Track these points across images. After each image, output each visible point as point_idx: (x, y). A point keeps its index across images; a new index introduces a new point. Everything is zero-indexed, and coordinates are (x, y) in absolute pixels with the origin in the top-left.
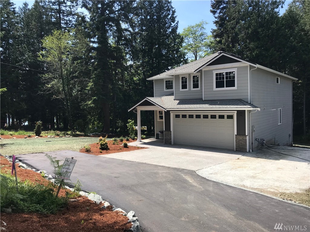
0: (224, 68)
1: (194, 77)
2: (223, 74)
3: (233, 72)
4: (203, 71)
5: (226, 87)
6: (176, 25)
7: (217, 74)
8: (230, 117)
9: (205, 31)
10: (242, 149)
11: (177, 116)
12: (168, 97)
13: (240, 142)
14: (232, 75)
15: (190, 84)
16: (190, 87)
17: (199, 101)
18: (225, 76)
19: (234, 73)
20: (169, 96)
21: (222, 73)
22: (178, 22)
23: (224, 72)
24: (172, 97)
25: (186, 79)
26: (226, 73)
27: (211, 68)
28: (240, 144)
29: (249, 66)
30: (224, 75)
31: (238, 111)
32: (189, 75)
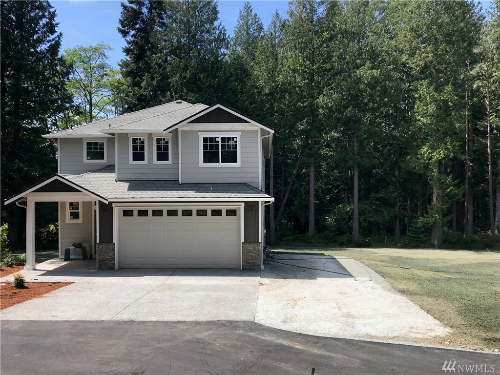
0: (219, 130)
1: (159, 140)
2: (217, 139)
3: (233, 138)
4: (179, 131)
5: (222, 162)
6: (57, 39)
7: (205, 140)
8: (232, 213)
9: (107, 61)
10: (252, 266)
11: (127, 213)
12: (97, 174)
13: (250, 254)
14: (231, 142)
15: (151, 152)
16: (150, 159)
17: (173, 184)
18: (220, 143)
19: (235, 139)
20: (100, 174)
21: (215, 138)
22: (61, 34)
23: (219, 136)
24: (113, 176)
25: (143, 142)
26: (223, 139)
27: (195, 128)
28: (250, 258)
29: (259, 130)
30: (218, 142)
31: (246, 202)
32: (150, 135)
